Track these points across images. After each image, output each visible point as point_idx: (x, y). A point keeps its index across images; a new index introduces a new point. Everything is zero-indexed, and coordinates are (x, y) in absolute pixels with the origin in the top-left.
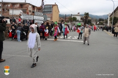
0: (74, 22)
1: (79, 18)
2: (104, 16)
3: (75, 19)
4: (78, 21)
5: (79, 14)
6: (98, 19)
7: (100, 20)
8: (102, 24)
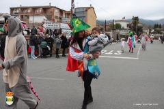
0: (118, 31)
1: (124, 25)
2: (161, 20)
3: (118, 27)
4: (123, 29)
5: (124, 20)
6: (153, 25)
7: (156, 26)
8: (159, 32)
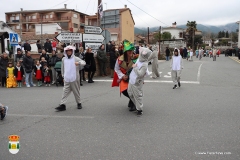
0: (166, 43)
1: (175, 34)
2: (228, 26)
3: (167, 37)
4: (174, 40)
5: (175, 26)
6: (216, 33)
7: (222, 34)
8: (225, 43)
